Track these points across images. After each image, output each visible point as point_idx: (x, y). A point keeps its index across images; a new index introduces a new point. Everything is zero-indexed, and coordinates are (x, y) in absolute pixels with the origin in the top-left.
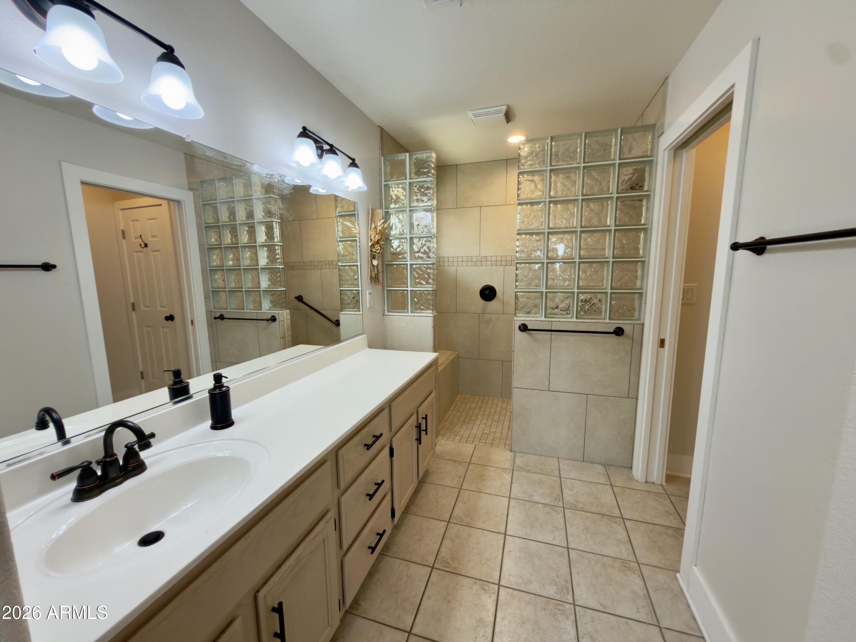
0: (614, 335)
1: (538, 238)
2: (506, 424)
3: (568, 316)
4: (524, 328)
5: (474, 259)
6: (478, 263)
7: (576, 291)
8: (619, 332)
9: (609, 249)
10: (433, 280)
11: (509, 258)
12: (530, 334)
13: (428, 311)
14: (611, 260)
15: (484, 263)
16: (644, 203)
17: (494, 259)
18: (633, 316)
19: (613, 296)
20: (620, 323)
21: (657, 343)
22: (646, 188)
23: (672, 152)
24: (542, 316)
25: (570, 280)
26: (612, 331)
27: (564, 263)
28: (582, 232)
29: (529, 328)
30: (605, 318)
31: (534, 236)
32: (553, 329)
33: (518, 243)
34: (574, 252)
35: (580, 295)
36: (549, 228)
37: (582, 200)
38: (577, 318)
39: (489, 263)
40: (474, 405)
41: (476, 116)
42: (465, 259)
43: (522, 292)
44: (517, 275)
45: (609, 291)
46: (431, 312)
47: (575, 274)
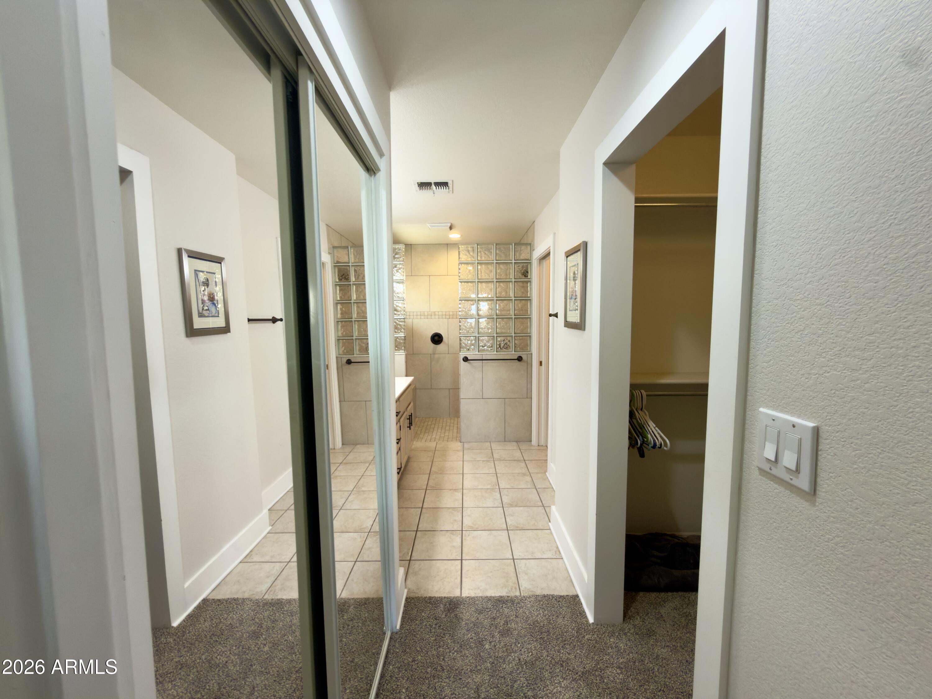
0: (517, 361)
1: (472, 303)
2: (455, 431)
3: (492, 351)
4: (466, 359)
5: (426, 314)
6: (429, 317)
7: (495, 335)
8: (520, 359)
9: (512, 311)
10: (404, 329)
11: (451, 313)
12: (470, 363)
13: (401, 351)
14: (513, 317)
15: (433, 317)
16: (529, 284)
17: (440, 313)
18: (527, 349)
19: (516, 338)
20: (520, 354)
21: (538, 364)
22: (529, 277)
23: (539, 260)
24: (476, 351)
25: (491, 329)
26: (516, 358)
27: (488, 318)
28: (497, 300)
29: (469, 358)
30: (512, 351)
31: (470, 302)
32: (484, 358)
33: (460, 306)
34: (493, 312)
35: (498, 338)
36: (478, 297)
37: (496, 282)
38: (497, 352)
39: (437, 317)
40: (430, 423)
41: (432, 226)
42: (419, 313)
43: (463, 337)
44: (460, 326)
45: (513, 335)
46: (403, 351)
47: (494, 326)
